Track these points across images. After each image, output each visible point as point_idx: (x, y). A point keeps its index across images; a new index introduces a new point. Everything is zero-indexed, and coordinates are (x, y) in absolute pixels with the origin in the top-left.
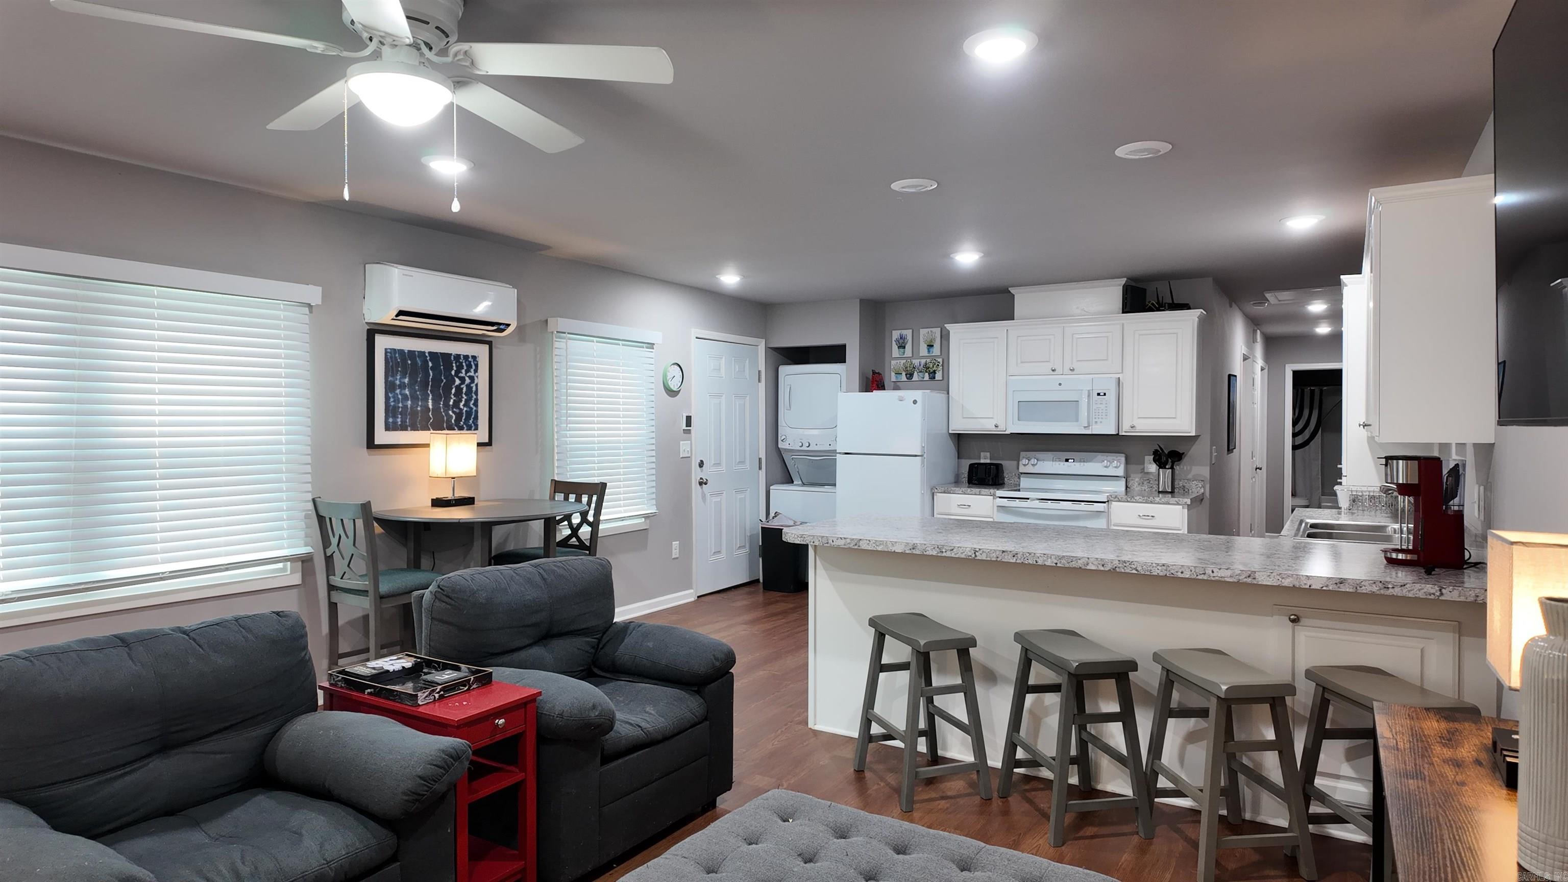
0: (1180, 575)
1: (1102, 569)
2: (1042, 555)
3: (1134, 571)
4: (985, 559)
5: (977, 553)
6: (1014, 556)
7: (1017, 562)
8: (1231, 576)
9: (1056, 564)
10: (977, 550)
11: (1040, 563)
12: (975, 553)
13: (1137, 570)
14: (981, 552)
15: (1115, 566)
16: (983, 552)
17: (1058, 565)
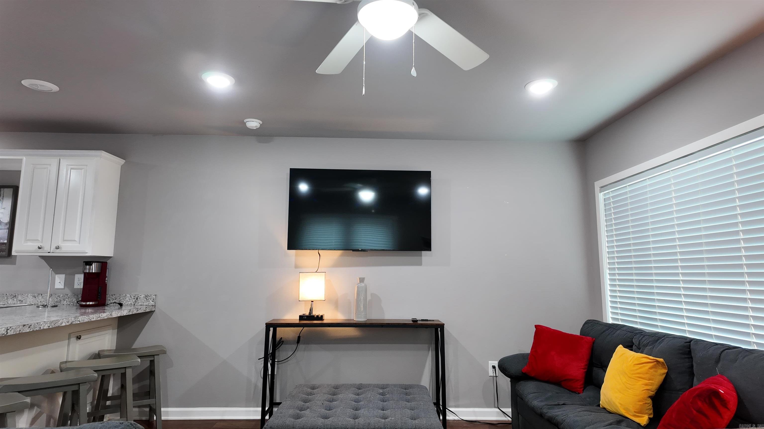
0: (93, 320)
1: (67, 324)
2: (43, 323)
3: (79, 322)
4: (13, 334)
5: (8, 331)
6: (29, 327)
7: (31, 331)
8: (106, 316)
9: (49, 327)
10: (9, 328)
11: (42, 328)
12: (7, 331)
13: (79, 321)
14: (10, 330)
15: (72, 321)
16: (12, 329)
17: (50, 327)
